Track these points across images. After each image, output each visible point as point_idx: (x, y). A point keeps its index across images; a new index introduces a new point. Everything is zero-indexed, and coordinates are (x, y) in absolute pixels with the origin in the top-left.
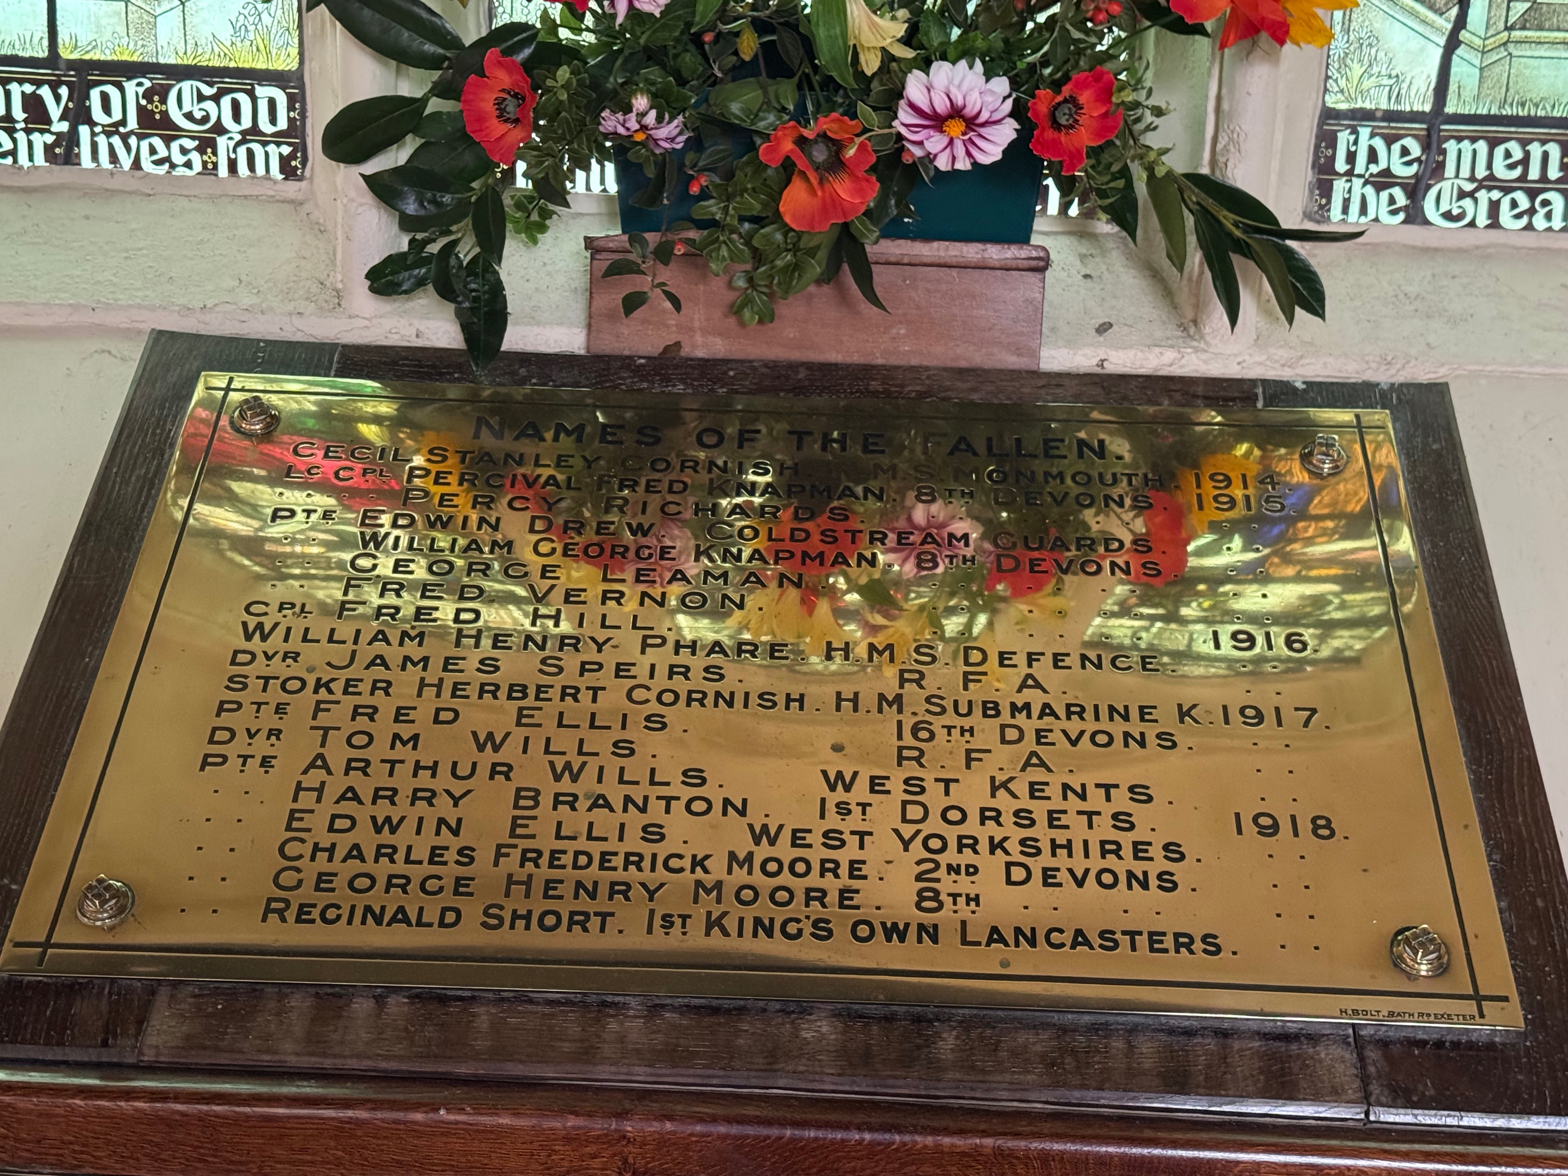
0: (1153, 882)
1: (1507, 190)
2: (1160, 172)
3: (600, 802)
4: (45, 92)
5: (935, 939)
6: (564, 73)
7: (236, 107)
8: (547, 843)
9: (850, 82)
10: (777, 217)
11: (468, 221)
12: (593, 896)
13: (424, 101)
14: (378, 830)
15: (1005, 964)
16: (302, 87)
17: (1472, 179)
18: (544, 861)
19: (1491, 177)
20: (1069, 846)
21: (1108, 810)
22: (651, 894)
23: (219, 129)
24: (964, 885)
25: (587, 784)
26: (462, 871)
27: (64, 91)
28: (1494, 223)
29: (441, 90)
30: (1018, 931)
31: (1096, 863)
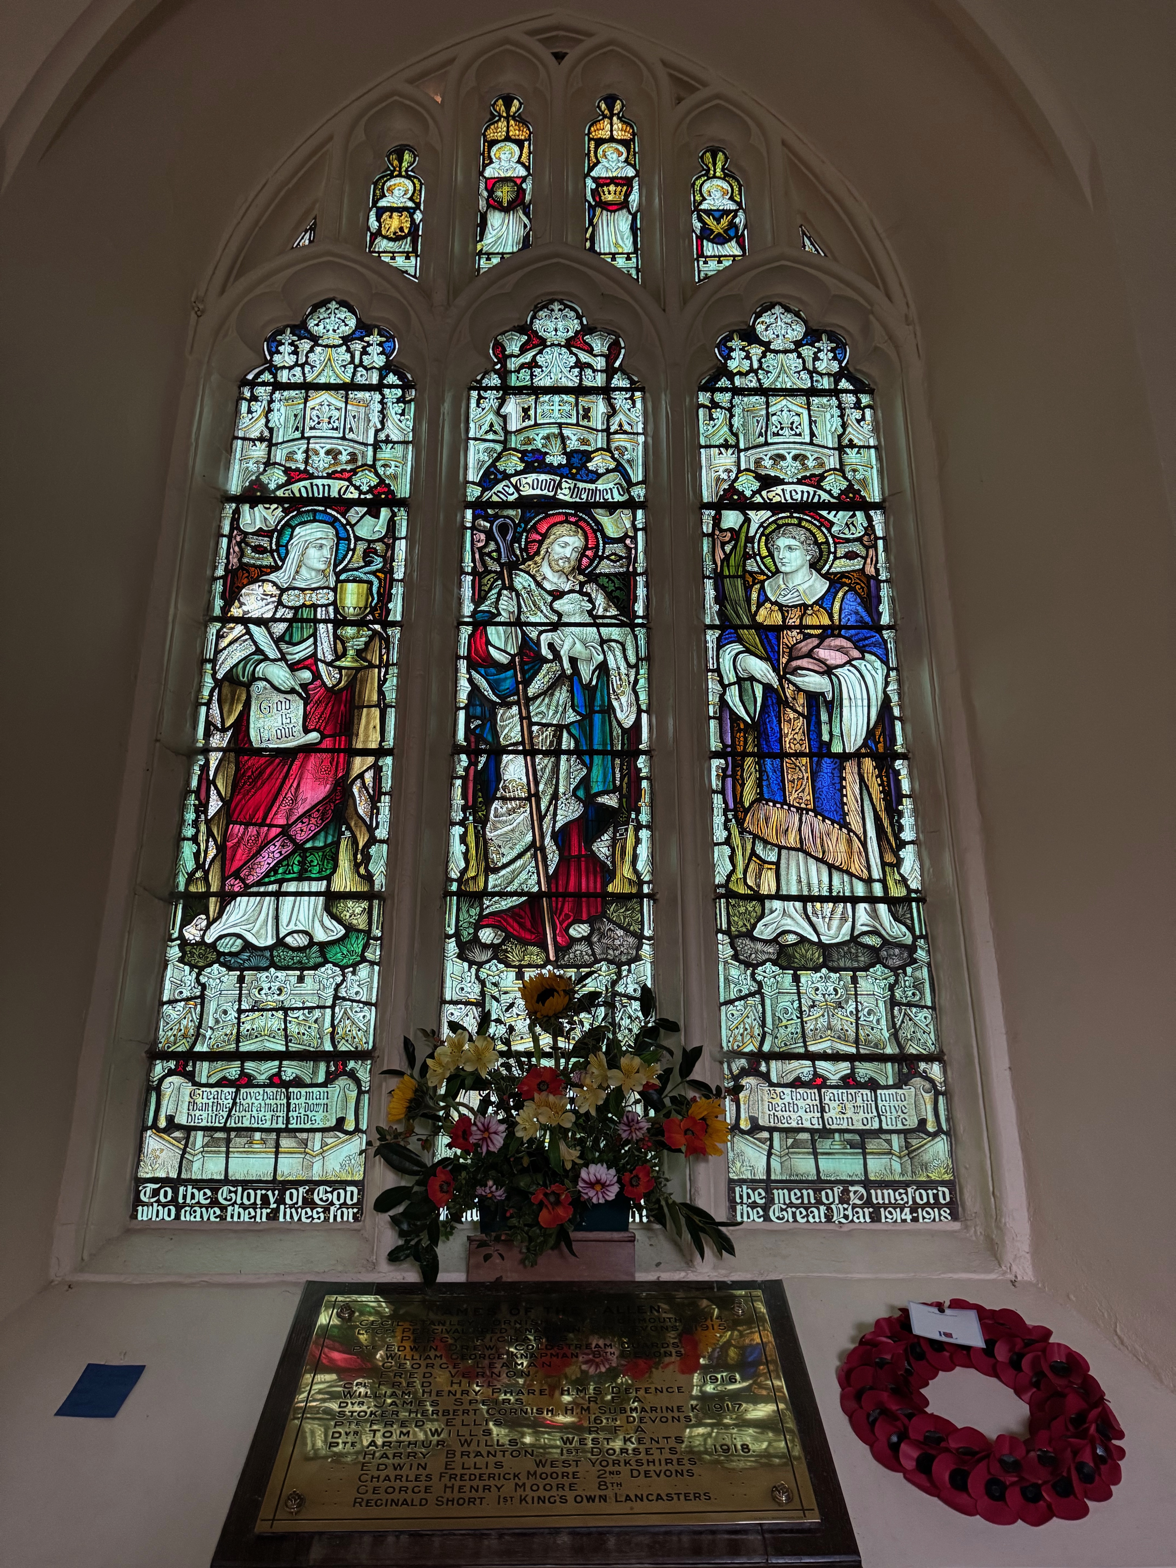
0: (685, 1473)
1: (797, 1208)
2: (670, 1201)
3: (478, 1454)
4: (270, 1193)
5: (605, 1501)
6: (464, 1174)
7: (339, 1194)
8: (459, 1471)
9: (561, 1172)
10: (537, 1224)
11: (426, 1232)
12: (477, 1491)
13: (412, 1187)
14: (395, 1469)
15: (632, 1508)
16: (363, 1186)
17: (785, 1204)
18: (458, 1478)
19: (791, 1203)
20: (654, 1462)
21: (667, 1447)
22: (499, 1489)
23: (332, 1204)
24: (616, 1478)
25: (473, 1447)
26: (428, 1484)
27: (276, 1192)
28: (795, 1221)
29: (418, 1183)
30: (636, 1496)
31: (664, 1467)
